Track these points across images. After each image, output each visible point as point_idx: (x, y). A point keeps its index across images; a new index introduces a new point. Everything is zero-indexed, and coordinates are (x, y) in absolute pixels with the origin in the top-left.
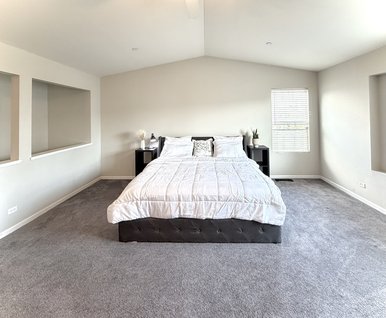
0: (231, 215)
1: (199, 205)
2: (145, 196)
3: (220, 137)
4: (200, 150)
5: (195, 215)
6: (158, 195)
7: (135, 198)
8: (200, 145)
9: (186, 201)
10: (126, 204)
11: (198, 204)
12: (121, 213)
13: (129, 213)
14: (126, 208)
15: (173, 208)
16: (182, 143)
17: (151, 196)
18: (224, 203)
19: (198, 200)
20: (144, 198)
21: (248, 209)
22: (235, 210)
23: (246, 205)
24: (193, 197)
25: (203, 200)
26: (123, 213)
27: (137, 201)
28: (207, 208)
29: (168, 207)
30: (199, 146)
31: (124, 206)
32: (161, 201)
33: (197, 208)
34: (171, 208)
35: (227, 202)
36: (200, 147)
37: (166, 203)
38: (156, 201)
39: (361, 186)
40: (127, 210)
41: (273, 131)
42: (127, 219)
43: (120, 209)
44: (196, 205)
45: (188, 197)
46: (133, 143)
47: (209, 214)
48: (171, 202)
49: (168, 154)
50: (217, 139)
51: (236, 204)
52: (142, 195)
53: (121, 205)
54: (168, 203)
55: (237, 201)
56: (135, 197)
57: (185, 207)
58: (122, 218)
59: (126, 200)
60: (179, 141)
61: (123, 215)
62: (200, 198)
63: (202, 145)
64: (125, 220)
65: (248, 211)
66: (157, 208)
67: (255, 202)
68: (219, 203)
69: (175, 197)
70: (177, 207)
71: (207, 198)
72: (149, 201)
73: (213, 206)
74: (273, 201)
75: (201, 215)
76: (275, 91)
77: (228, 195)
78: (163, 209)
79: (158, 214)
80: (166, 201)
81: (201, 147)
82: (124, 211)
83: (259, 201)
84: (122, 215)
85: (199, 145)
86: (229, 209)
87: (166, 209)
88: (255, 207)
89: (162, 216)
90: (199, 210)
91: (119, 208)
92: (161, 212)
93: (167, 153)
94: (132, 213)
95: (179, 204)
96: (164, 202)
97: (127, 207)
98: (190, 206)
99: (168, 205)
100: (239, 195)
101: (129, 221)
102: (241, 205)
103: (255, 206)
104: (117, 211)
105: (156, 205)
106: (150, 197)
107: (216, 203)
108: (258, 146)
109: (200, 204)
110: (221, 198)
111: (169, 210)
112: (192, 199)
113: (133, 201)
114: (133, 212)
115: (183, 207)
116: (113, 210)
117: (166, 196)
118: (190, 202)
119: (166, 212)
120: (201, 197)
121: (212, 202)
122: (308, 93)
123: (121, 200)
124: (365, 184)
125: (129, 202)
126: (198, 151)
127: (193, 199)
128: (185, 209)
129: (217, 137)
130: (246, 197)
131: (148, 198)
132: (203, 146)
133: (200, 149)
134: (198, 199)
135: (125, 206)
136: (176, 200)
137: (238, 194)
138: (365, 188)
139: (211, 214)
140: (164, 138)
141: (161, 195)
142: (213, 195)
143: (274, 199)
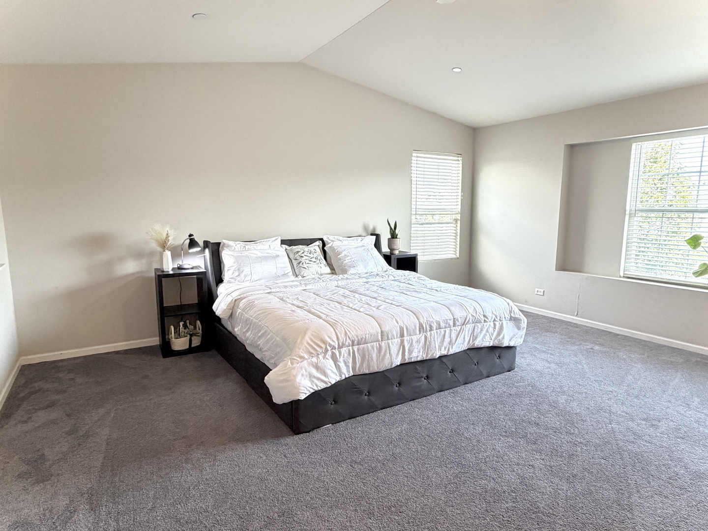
0: (468, 345)
1: (431, 338)
2: (346, 339)
3: (336, 237)
4: (307, 265)
5: (424, 354)
6: (368, 332)
7: (330, 345)
8: (305, 254)
9: (411, 335)
10: (314, 360)
11: (429, 335)
12: (310, 377)
13: (325, 374)
14: (317, 367)
15: (394, 348)
16: (267, 253)
17: (357, 337)
18: (461, 328)
19: (428, 331)
20: (345, 342)
21: (487, 331)
22: (473, 335)
23: (486, 325)
24: (421, 327)
25: (435, 329)
26: (314, 377)
27: (334, 350)
28: (439, 340)
29: (386, 351)
30: (302, 257)
31: (312, 365)
32: (374, 342)
33: (428, 343)
34: (392, 351)
35: (464, 326)
36: (305, 257)
37: (383, 344)
38: (366, 345)
39: (539, 293)
40: (321, 370)
41: (412, 226)
42: (322, 386)
43: (306, 371)
44: (426, 338)
45: (413, 327)
46: (121, 259)
47: (443, 349)
48: (390, 341)
49: (245, 276)
50: (333, 241)
51: (474, 326)
52: (340, 338)
53: (305, 363)
54: (385, 343)
55: (476, 323)
56: (329, 343)
57: (411, 345)
58: (314, 385)
59: (312, 353)
60: (256, 250)
61: (315, 381)
62: (431, 327)
63: (309, 255)
64: (320, 389)
65: (488, 334)
66: (367, 357)
67: (494, 320)
68: (454, 330)
69: (396, 331)
70: (400, 348)
71: (439, 325)
72: (354, 347)
73: (447, 335)
74: (512, 315)
75: (433, 351)
76: (418, 155)
77: (465, 314)
78: (377, 355)
79: (369, 366)
80: (382, 341)
81: (307, 258)
82: (314, 372)
83: (499, 318)
84: (313, 381)
85: (303, 255)
86: (466, 337)
87: (382, 353)
88: (495, 328)
89: (376, 368)
90: (430, 345)
91: (304, 370)
92: (375, 361)
93: (242, 275)
94: (329, 373)
95: (402, 341)
96: (379, 344)
97: (319, 365)
98: (418, 341)
99: (386, 346)
100: (478, 313)
101: (327, 388)
102: (480, 327)
103: (495, 325)
104: (302, 375)
105: (366, 350)
106: (356, 339)
107: (451, 329)
108: (398, 251)
109: (431, 336)
110: (457, 322)
111: (388, 354)
112: (420, 331)
113: (327, 350)
114: (331, 372)
115: (409, 345)
116: (294, 376)
117: (382, 332)
118: (417, 336)
119: (383, 359)
120: (433, 325)
121: (446, 329)
122: (461, 162)
123: (302, 355)
124: (544, 291)
125: (318, 354)
126: (305, 266)
127: (422, 330)
128: (411, 349)
129: (331, 238)
130: (485, 314)
131: (353, 342)
132: (312, 256)
133: (307, 262)
134: (428, 328)
135: (314, 364)
136: (397, 335)
137: (476, 312)
138: (544, 295)
139: (445, 348)
140: (219, 244)
141: (373, 332)
142: (447, 318)
143: (514, 312)
